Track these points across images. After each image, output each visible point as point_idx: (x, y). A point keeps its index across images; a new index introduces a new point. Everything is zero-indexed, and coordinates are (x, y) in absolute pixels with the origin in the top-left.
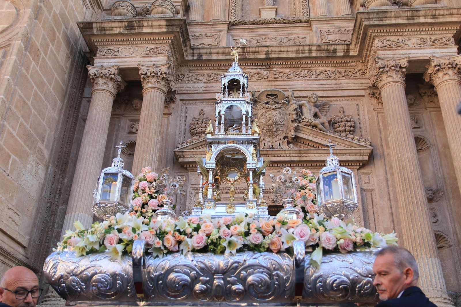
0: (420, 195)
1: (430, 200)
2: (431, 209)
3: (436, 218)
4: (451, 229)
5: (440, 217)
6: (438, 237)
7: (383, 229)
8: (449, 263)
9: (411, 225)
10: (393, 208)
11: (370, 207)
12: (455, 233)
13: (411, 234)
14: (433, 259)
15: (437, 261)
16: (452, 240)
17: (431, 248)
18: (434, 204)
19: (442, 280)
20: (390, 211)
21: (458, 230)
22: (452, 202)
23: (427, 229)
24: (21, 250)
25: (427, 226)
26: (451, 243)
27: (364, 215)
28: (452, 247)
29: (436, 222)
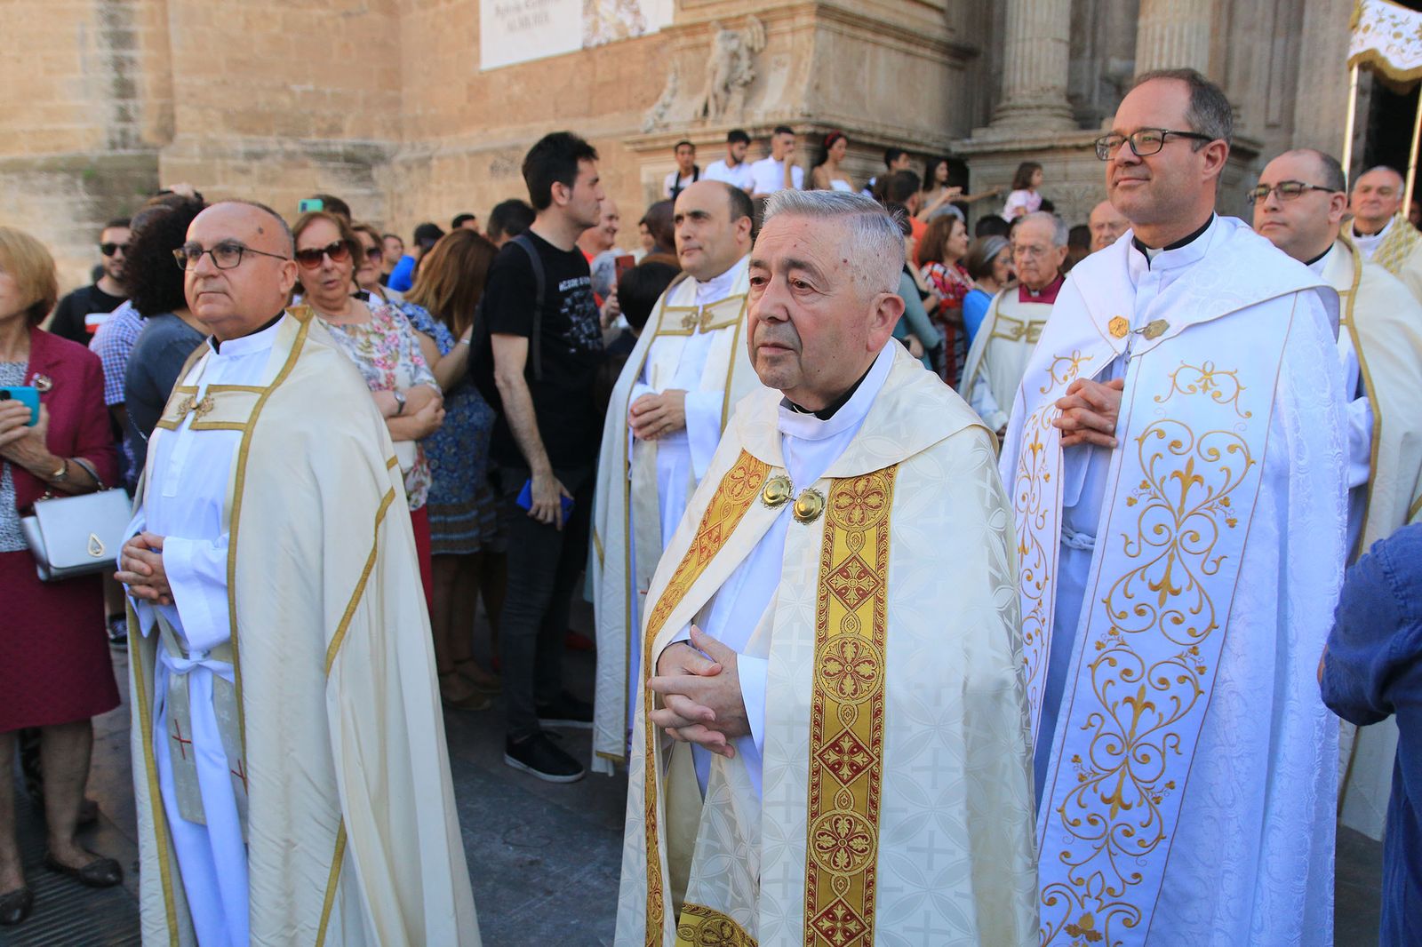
24: (936, 18)
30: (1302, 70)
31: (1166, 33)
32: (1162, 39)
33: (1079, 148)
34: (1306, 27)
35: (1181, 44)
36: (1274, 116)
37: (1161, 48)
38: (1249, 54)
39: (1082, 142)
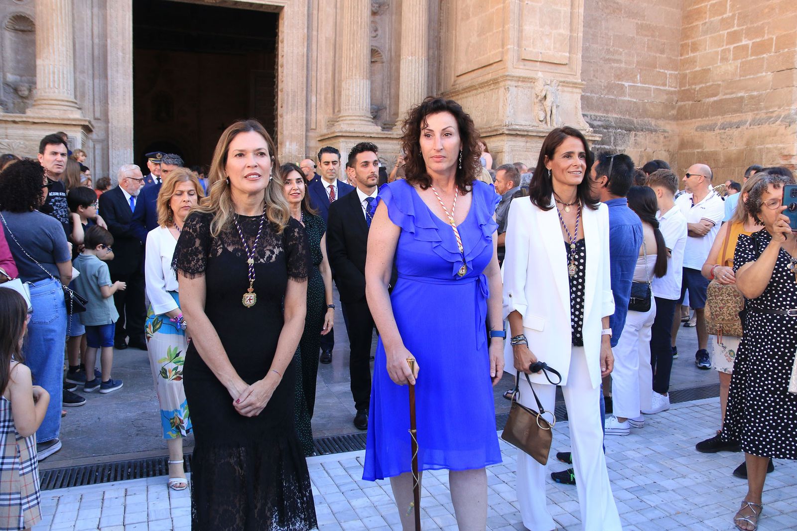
0: (366, 15)
1: (374, 13)
2: (373, 22)
3: (377, 33)
4: (387, 46)
5: (379, 32)
6: (374, 52)
7: (324, 39)
8: (378, 78)
9: (352, 45)
10: (338, 17)
11: (315, 12)
12: (390, 50)
13: (350, 54)
14: (365, 81)
15: (368, 82)
16: (385, 56)
17: (365, 70)
18: (377, 18)
19: (369, 100)
20: (334, 21)
21: (393, 47)
22: (394, 17)
23: (365, 51)
25: (365, 48)
26: (385, 60)
27: (308, 21)
28: (384, 64)
29: (375, 37)
30: (109, 96)
31: (56, 71)
32: (54, 73)
33: (14, 122)
34: (109, 77)
35: (63, 77)
36: (98, 115)
37: (54, 77)
38: (84, 84)
39: (17, 120)
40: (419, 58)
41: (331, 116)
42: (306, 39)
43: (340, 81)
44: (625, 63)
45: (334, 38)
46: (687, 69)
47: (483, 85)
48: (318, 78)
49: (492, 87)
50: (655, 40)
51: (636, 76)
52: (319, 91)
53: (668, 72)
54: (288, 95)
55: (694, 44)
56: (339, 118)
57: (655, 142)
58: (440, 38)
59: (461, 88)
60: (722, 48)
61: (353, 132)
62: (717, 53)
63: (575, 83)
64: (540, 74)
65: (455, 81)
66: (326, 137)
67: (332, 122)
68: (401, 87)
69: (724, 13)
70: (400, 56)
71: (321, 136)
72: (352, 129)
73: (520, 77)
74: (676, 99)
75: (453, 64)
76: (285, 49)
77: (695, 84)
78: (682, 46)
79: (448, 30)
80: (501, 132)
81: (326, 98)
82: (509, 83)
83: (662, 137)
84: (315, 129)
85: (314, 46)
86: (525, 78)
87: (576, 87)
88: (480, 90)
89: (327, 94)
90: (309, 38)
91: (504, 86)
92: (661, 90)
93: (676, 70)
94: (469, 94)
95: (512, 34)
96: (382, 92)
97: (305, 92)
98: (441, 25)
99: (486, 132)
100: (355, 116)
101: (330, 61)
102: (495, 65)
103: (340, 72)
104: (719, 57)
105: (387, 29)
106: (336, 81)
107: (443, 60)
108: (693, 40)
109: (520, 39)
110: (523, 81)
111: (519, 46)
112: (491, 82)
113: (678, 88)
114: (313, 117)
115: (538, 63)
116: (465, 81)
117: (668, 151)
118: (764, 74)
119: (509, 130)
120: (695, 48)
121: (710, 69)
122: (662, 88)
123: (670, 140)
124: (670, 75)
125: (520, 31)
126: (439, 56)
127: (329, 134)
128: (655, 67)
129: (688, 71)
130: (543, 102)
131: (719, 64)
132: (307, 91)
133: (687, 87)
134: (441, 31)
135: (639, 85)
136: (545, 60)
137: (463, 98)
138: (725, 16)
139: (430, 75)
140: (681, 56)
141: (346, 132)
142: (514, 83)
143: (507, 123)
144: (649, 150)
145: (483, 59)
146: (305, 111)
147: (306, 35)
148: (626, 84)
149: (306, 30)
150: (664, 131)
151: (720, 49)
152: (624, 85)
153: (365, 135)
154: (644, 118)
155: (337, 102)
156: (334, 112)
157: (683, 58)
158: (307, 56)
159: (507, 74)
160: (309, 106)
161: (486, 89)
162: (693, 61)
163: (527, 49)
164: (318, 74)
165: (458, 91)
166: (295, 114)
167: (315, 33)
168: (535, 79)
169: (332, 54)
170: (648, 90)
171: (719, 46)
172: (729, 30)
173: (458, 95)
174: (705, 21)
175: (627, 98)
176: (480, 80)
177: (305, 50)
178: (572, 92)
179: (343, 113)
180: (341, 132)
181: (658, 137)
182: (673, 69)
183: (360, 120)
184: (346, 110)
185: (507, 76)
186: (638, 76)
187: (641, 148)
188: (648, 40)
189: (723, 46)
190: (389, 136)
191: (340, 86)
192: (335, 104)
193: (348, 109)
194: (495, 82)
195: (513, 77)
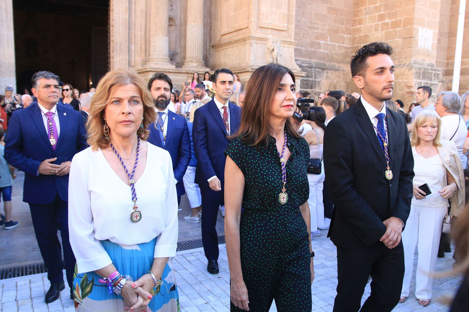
3: (172, 7)
4: (179, 16)
5: (174, 7)
6: (170, 19)
7: (139, 10)
8: (173, 35)
9: (157, 15)
12: (181, 18)
13: (156, 20)
14: (165, 37)
15: (167, 38)
16: (178, 22)
17: (165, 30)
19: (167, 49)
21: (182, 16)
23: (165, 19)
25: (165, 17)
26: (177, 24)
28: (177, 27)
29: (171, 10)
40: (198, 24)
41: (144, 58)
42: (128, 10)
43: (150, 37)
44: (321, 29)
45: (145, 10)
46: (356, 34)
47: (236, 42)
48: (136, 34)
49: (242, 43)
50: (338, 17)
51: (328, 37)
52: (136, 43)
53: (346, 36)
54: (117, 44)
55: (360, 20)
56: (149, 59)
57: (338, 77)
58: (211, 12)
59: (224, 42)
60: (375, 23)
61: (157, 69)
62: (372, 26)
63: (291, 42)
64: (270, 36)
65: (220, 38)
66: (141, 71)
67: (145, 62)
68: (187, 41)
69: (375, 4)
70: (186, 22)
71: (138, 70)
72: (157, 67)
73: (258, 38)
74: (350, 52)
75: (219, 28)
76: (115, 16)
77: (361, 43)
78: (354, 21)
79: (216, 7)
80: (247, 70)
81: (140, 47)
82: (252, 41)
83: (342, 74)
84: (134, 66)
85: (133, 14)
86: (261, 38)
87: (291, 44)
88: (235, 45)
89: (141, 44)
90: (130, 9)
91: (249, 43)
92: (341, 46)
93: (350, 35)
94: (228, 47)
95: (254, 12)
96: (176, 44)
97: (127, 43)
98: (211, 4)
99: (238, 70)
100: (159, 59)
101: (143, 24)
102: (244, 30)
103: (150, 31)
104: (374, 28)
105: (179, 5)
106: (147, 37)
107: (213, 25)
108: (360, 18)
109: (258, 15)
110: (260, 40)
111: (258, 19)
112: (242, 40)
113: (351, 45)
114: (133, 59)
115: (269, 30)
116: (226, 39)
117: (346, 82)
118: (397, 39)
119: (252, 69)
120: (360, 23)
121: (368, 35)
122: (342, 45)
123: (346, 76)
124: (347, 37)
125: (259, 10)
126: (211, 23)
127: (142, 69)
128: (338, 33)
129: (356, 36)
130: (272, 52)
131: (373, 32)
132: (129, 42)
133: (356, 45)
134: (212, 7)
135: (329, 43)
136: (273, 28)
137: (225, 49)
138: (377, 5)
139: (205, 34)
140: (353, 26)
141: (153, 68)
142: (255, 41)
143: (251, 65)
144: (335, 81)
145: (237, 26)
146: (127, 55)
147: (128, 8)
148: (322, 42)
149: (128, 4)
150: (343, 70)
151: (374, 24)
152: (320, 43)
153: (165, 71)
154: (332, 62)
155: (148, 50)
156: (146, 56)
157: (354, 28)
158: (129, 20)
159: (250, 35)
160: (130, 52)
161: (239, 44)
162: (359, 30)
163: (263, 21)
164: (136, 32)
165: (222, 45)
166: (121, 57)
167: (133, 6)
168: (267, 39)
169: (144, 19)
170: (334, 46)
171: (374, 22)
172: (379, 13)
173: (222, 47)
174: (366, 7)
175: (322, 51)
176: (236, 38)
177: (127, 16)
178: (289, 47)
179: (151, 57)
180: (150, 68)
181: (340, 74)
182: (348, 34)
183: (163, 61)
184: (153, 55)
185: (251, 37)
186: (329, 38)
187: (330, 80)
188: (334, 17)
189: (375, 22)
190: (180, 71)
191: (149, 40)
192: (147, 51)
193: (155, 54)
194: (244, 40)
195: (254, 37)
